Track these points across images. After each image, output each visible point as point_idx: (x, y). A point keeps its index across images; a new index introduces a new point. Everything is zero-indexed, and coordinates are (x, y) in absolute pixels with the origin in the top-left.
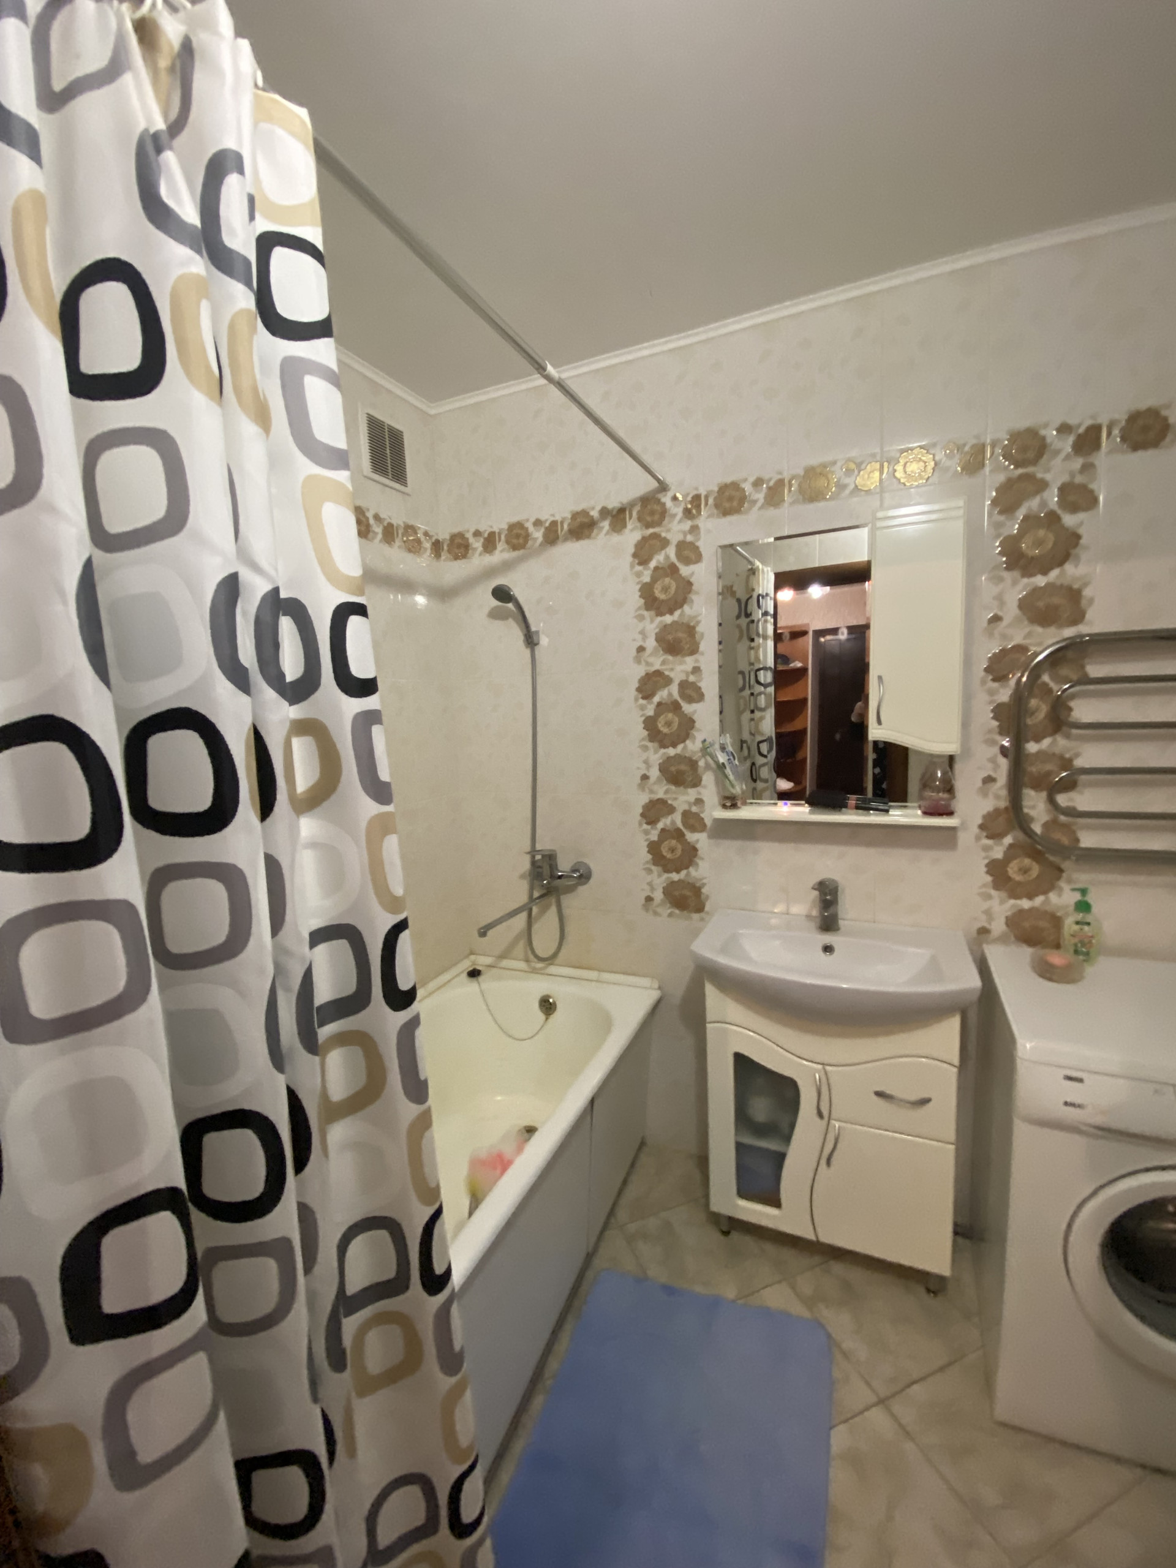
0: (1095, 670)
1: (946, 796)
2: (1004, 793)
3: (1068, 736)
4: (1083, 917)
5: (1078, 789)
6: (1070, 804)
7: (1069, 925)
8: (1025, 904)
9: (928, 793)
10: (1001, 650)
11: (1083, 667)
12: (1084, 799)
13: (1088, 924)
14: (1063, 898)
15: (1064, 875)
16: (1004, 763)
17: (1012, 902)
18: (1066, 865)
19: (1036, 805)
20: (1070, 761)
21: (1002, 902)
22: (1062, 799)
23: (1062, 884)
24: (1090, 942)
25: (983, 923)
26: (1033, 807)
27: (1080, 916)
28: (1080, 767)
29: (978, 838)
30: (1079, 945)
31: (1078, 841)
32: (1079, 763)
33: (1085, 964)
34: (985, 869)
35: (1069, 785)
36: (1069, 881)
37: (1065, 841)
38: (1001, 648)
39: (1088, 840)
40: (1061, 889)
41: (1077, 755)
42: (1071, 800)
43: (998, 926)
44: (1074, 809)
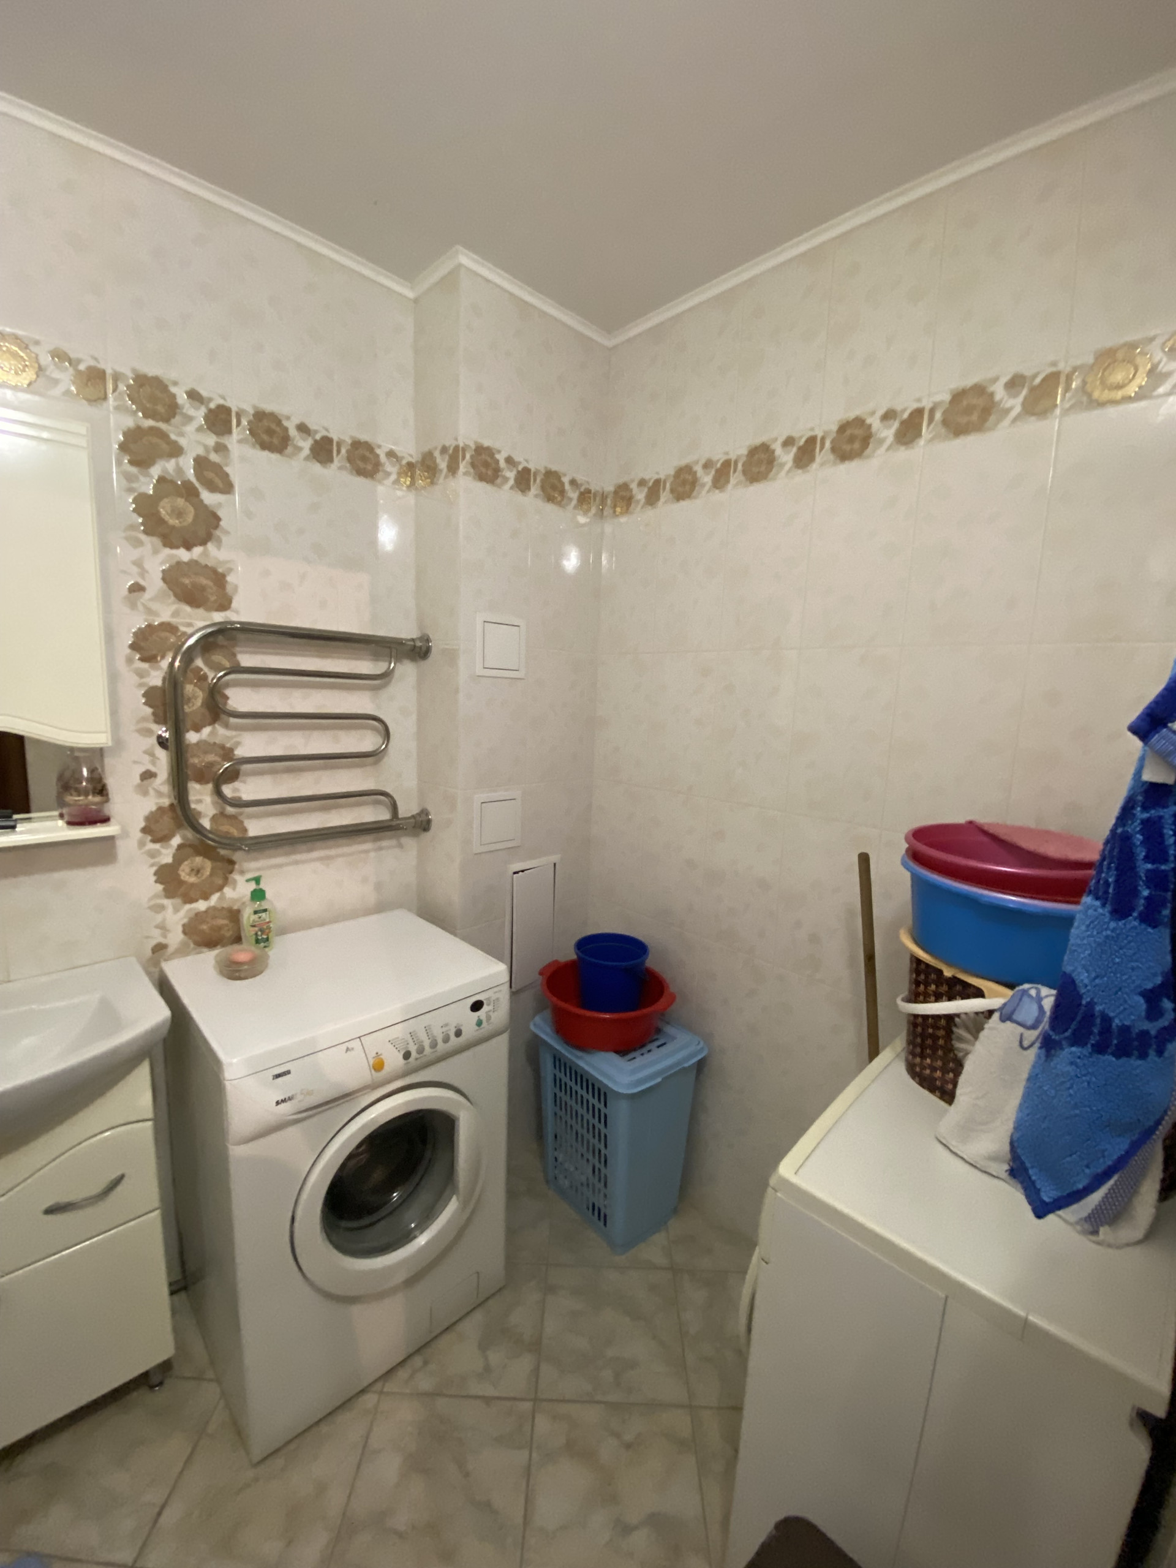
0: (246, 660)
1: (98, 799)
2: (166, 789)
3: (227, 726)
4: (260, 905)
5: (241, 778)
6: (236, 795)
7: (248, 916)
8: (201, 905)
9: (70, 798)
10: (147, 626)
11: (234, 655)
12: (248, 789)
13: (265, 910)
14: (239, 890)
15: (237, 866)
16: (162, 755)
17: (188, 907)
18: (237, 856)
19: (202, 799)
20: (231, 750)
21: (176, 910)
22: (228, 790)
23: (236, 876)
24: (269, 928)
25: (157, 938)
26: (200, 801)
27: (257, 905)
28: (241, 757)
29: (141, 844)
30: (259, 933)
31: (245, 830)
32: (240, 752)
33: (267, 949)
34: (154, 878)
35: (232, 775)
36: (242, 872)
37: (235, 833)
38: (146, 623)
39: (256, 828)
40: (235, 882)
41: (238, 744)
42: (236, 790)
43: (176, 938)
44: (240, 798)
